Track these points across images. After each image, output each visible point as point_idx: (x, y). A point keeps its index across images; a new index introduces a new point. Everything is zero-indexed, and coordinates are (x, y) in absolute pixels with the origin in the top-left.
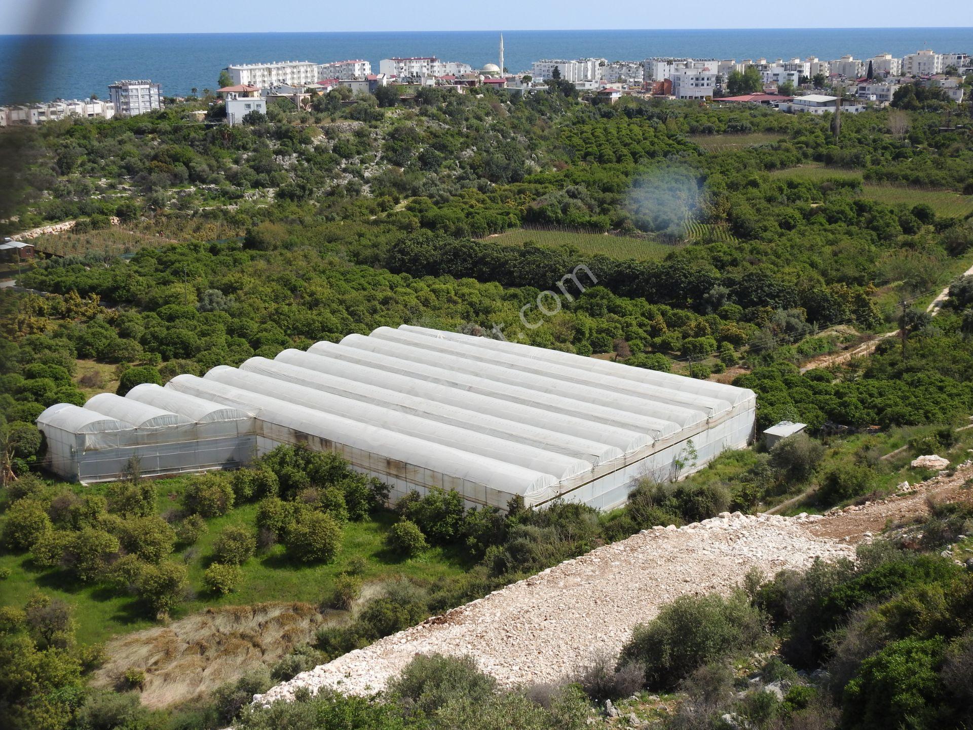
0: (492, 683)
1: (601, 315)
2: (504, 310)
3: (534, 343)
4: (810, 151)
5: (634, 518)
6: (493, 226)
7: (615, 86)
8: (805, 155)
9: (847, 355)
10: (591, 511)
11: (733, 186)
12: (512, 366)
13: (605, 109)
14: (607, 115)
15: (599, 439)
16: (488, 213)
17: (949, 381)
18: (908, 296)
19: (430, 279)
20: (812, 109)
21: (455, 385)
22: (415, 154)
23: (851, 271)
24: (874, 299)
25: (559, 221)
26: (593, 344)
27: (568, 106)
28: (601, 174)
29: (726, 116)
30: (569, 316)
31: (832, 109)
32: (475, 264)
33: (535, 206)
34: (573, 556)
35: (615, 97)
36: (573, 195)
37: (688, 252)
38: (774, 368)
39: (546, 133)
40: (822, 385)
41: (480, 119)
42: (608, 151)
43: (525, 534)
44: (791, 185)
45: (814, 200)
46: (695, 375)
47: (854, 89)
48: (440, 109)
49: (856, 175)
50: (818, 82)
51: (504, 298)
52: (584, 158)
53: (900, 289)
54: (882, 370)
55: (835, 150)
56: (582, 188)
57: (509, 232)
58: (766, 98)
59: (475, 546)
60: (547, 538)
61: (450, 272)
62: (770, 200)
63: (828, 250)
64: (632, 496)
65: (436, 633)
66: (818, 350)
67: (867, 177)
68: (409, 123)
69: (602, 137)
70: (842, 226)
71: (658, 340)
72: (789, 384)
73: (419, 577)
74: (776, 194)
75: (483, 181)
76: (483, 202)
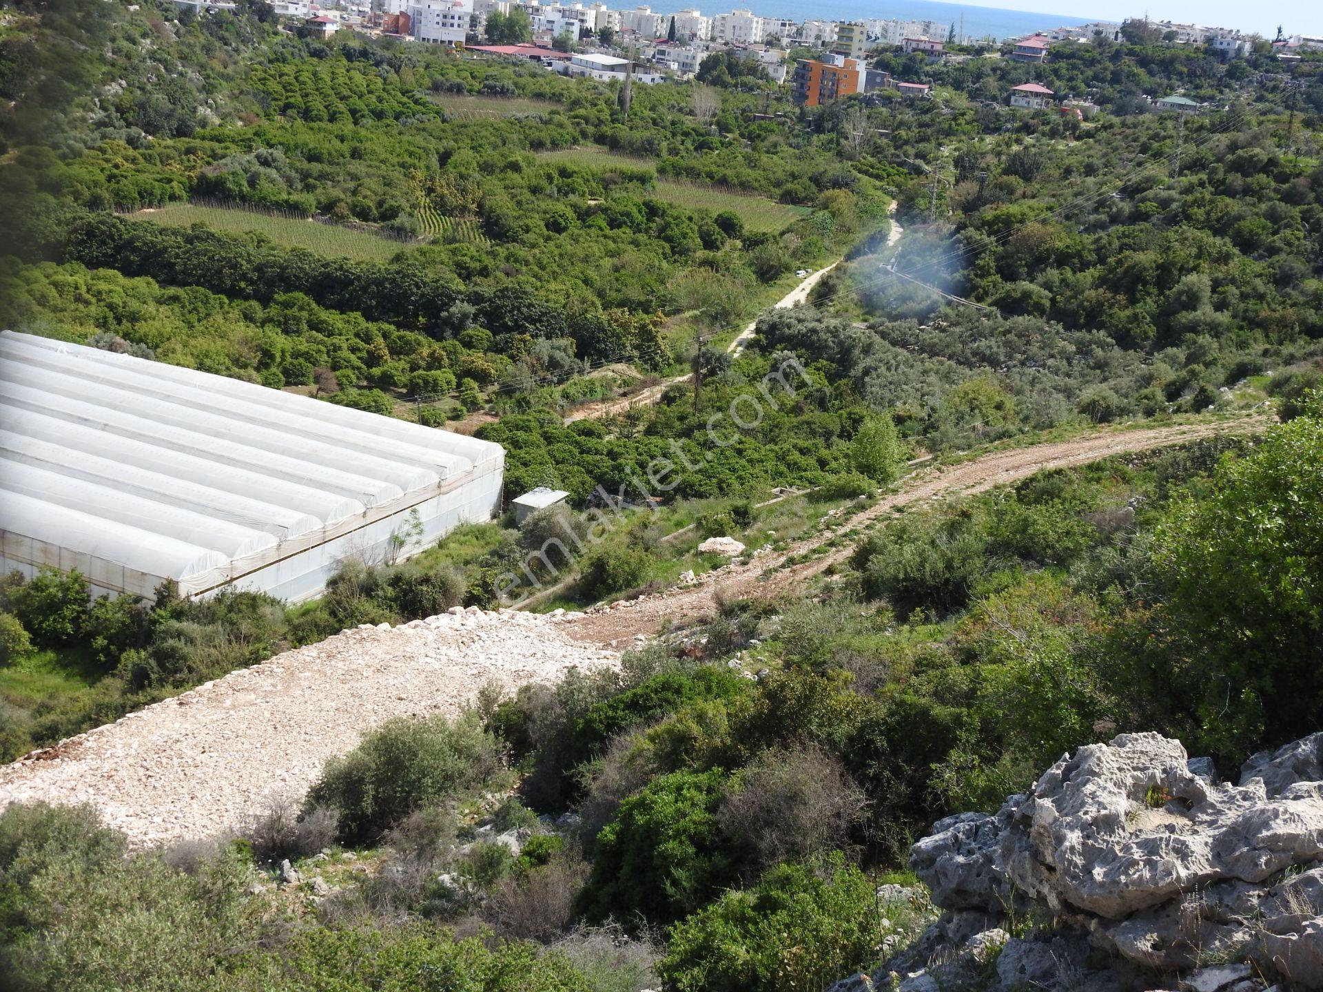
0: (121, 841)
1: (298, 332)
2: (162, 319)
3: (201, 367)
4: (591, 129)
5: (333, 613)
6: (146, 197)
7: (332, 14)
8: (584, 135)
9: (625, 404)
10: (274, 602)
11: (486, 168)
12: (167, 398)
13: (316, 45)
14: (318, 54)
15: (289, 504)
16: (142, 177)
17: (750, 442)
18: (705, 330)
19: (50, 267)
20: (595, 73)
21: (84, 421)
22: (32, 82)
23: (635, 293)
24: (662, 332)
25: (243, 198)
26: (286, 372)
27: (263, 35)
28: (307, 136)
29: (482, 71)
30: (252, 331)
31: (621, 76)
32: (118, 249)
33: (210, 173)
34: (245, 664)
35: (330, 29)
36: (265, 162)
37: (423, 253)
38: (531, 416)
39: (230, 70)
40: (591, 442)
41: (134, 42)
42: (317, 104)
43: (179, 634)
44: (564, 173)
45: (593, 194)
46: (425, 422)
47: (650, 52)
48: (73, 20)
49: (647, 166)
50: (605, 38)
51: (160, 301)
52: (283, 111)
53: (696, 320)
54: (668, 425)
55: (623, 132)
56: (278, 153)
57: (171, 207)
58: (536, 52)
59: (105, 650)
60: (209, 640)
61: (80, 259)
62: (535, 190)
63: (607, 263)
64: (333, 583)
65: (42, 773)
66: (589, 394)
67: (662, 171)
68: (24, 37)
69: (310, 86)
70: (626, 233)
71: (376, 371)
72: (549, 439)
73: (20, 693)
74: (544, 183)
75: (134, 130)
76: (134, 161)
